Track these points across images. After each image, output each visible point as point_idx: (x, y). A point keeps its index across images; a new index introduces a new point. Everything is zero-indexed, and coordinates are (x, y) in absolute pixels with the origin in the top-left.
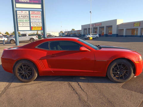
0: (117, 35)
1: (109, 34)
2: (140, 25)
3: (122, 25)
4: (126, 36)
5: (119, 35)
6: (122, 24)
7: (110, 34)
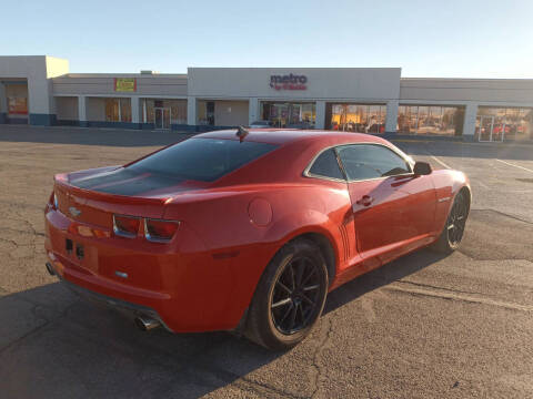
0: (53, 121)
1: (12, 113)
2: (135, 88)
3: (66, 79)
4: (88, 124)
5: (59, 118)
6: (66, 77)
7: (19, 113)
